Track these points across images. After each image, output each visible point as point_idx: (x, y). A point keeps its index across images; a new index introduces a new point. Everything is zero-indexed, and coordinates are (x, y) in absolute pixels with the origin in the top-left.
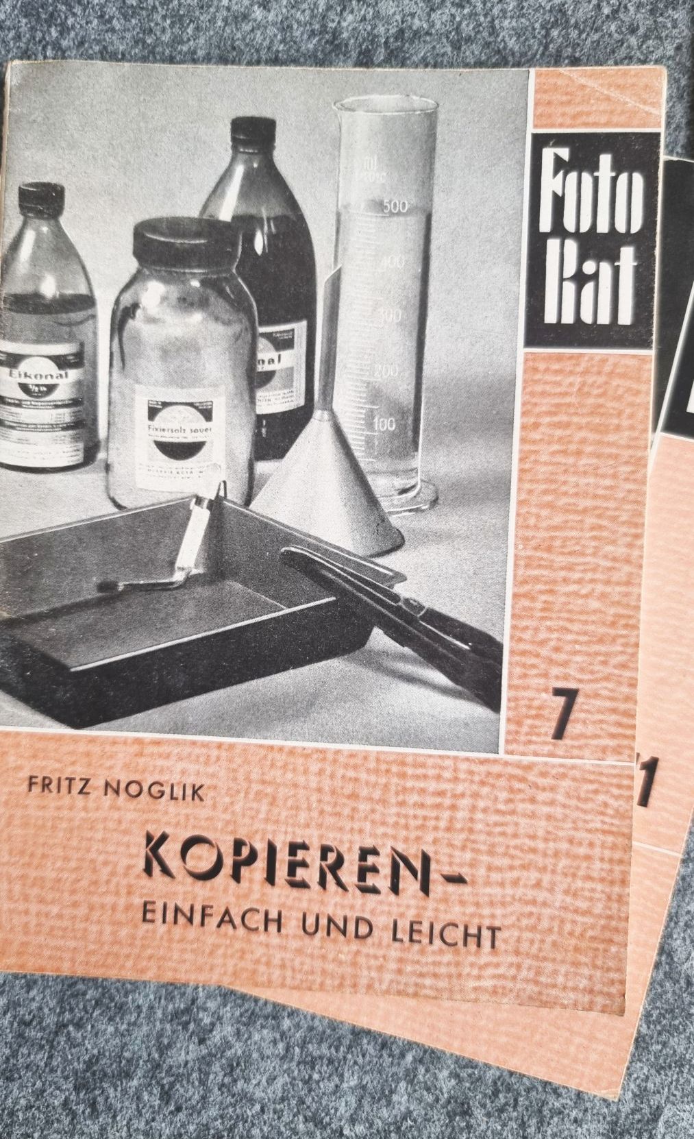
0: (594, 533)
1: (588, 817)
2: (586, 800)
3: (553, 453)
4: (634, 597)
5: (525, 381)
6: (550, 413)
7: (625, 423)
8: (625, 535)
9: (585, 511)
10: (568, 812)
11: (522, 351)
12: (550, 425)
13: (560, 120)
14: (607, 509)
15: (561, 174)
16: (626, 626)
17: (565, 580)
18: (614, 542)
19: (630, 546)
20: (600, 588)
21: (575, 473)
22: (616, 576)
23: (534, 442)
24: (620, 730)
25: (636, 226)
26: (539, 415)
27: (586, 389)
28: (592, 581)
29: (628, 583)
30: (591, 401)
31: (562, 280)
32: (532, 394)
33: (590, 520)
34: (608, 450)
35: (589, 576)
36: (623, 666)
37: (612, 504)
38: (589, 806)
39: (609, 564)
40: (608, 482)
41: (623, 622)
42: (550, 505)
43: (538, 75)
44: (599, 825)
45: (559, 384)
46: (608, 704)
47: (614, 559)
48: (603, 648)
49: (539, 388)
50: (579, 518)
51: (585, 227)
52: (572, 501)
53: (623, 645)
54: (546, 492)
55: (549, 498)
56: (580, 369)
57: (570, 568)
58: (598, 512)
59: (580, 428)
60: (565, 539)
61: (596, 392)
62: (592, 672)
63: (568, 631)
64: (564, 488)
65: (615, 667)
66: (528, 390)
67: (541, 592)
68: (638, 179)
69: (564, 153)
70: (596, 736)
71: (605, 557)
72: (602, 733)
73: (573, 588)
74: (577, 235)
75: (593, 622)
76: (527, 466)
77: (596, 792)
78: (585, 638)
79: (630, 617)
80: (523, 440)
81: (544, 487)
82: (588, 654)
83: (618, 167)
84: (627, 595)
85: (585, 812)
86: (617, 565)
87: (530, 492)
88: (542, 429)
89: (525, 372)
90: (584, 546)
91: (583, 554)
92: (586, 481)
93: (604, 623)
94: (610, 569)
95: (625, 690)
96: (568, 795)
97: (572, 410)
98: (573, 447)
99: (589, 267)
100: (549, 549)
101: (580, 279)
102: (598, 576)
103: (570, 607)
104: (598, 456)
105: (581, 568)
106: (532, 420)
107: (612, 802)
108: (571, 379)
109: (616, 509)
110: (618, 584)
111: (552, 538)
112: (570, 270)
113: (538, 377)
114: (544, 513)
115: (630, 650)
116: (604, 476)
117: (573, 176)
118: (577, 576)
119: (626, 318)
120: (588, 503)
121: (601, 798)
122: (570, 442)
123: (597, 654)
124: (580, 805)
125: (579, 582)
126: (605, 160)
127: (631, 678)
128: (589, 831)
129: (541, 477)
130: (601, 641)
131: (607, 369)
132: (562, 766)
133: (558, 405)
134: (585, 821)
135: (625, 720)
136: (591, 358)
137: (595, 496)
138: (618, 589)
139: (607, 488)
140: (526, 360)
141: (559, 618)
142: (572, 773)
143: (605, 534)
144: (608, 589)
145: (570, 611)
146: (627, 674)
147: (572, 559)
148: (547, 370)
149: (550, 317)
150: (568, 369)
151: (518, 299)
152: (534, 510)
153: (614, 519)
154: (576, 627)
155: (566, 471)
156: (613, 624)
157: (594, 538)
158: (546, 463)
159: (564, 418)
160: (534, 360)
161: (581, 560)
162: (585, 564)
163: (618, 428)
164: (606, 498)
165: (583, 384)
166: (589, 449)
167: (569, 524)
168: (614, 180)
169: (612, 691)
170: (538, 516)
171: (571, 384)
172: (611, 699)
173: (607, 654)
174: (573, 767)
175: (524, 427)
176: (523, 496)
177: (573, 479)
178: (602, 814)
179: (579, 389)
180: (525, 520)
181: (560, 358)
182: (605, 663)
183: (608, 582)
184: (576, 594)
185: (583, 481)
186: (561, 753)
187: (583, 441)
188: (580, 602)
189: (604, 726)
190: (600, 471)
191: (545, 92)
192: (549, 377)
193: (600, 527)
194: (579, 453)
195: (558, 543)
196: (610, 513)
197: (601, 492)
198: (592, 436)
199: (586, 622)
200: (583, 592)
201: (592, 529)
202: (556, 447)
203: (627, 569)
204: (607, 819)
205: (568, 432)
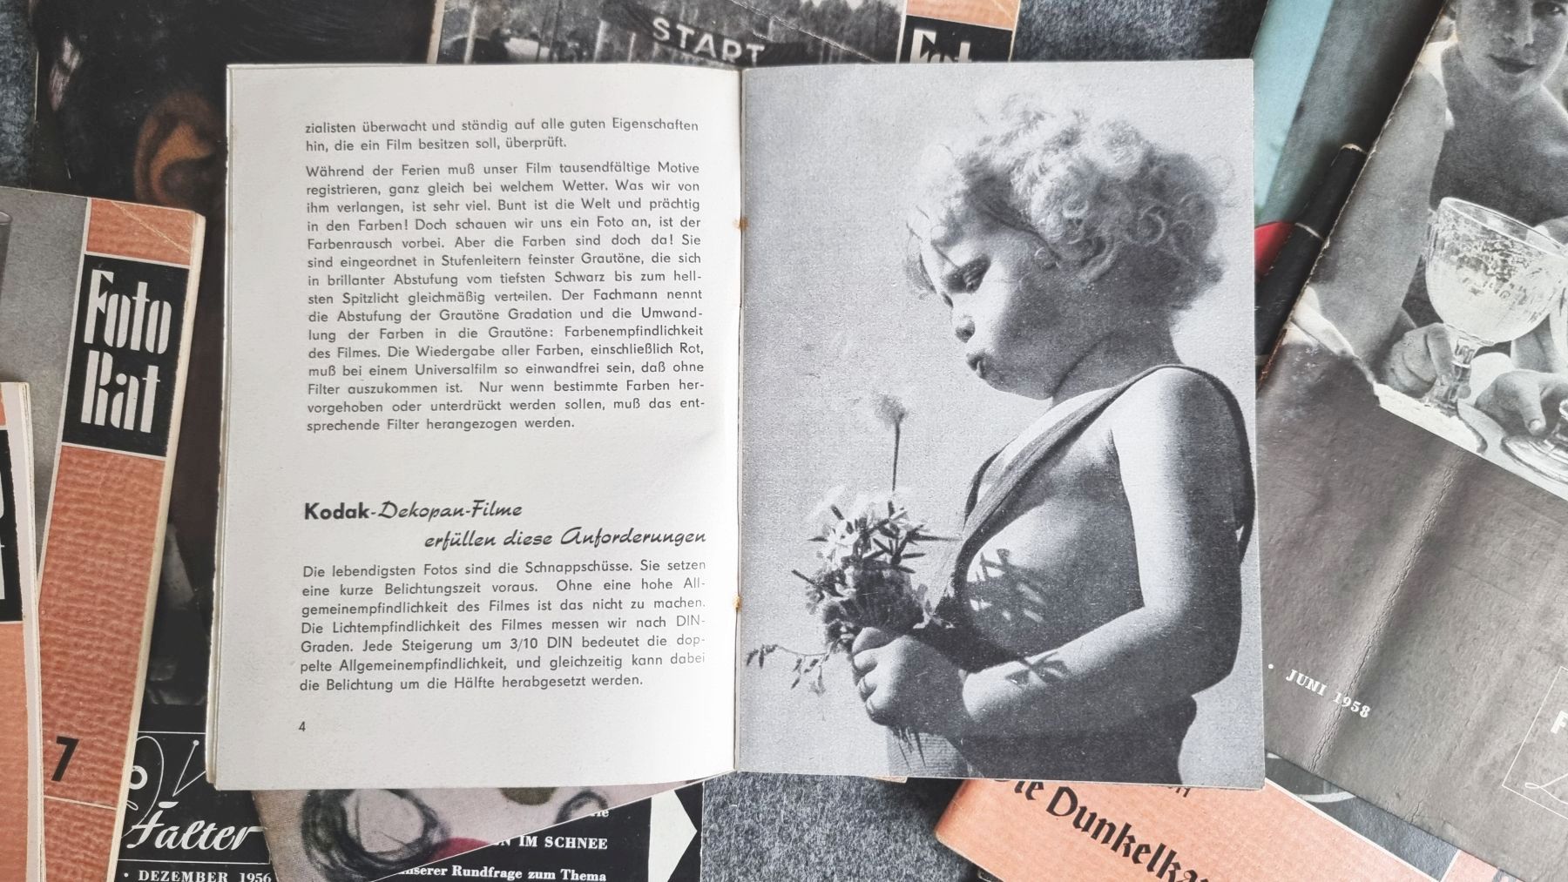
0: (103, 608)
1: (75, 850)
2: (74, 835)
3: (77, 535)
4: (131, 666)
5: (60, 470)
6: (78, 501)
7: (138, 517)
8: (129, 612)
9: (98, 588)
10: (59, 843)
11: (60, 444)
12: (77, 511)
13: (109, 247)
14: (117, 588)
15: (105, 295)
16: (122, 690)
17: (76, 645)
18: (118, 617)
19: (131, 622)
20: (104, 655)
21: (93, 555)
22: (118, 646)
23: (63, 524)
24: (108, 779)
25: (162, 349)
26: (68, 501)
27: (109, 484)
28: (98, 648)
29: (127, 653)
30: (112, 494)
31: (98, 386)
32: (65, 482)
33: (101, 597)
34: (121, 538)
35: (96, 643)
36: (116, 724)
37: (120, 585)
38: (76, 840)
39: (113, 635)
40: (119, 566)
41: (120, 686)
42: (70, 580)
43: (94, 204)
44: (82, 857)
45: (87, 476)
46: (101, 755)
47: (118, 632)
48: (101, 707)
49: (70, 478)
50: (92, 594)
51: (121, 343)
52: (88, 578)
53: (119, 706)
54: (67, 568)
55: (70, 573)
56: (105, 466)
57: (81, 635)
58: (108, 590)
59: (101, 516)
60: (80, 610)
61: (116, 487)
62: (91, 726)
63: (75, 689)
64: (83, 566)
65: (110, 724)
66: (62, 478)
67: (57, 653)
68: (167, 307)
69: (110, 276)
70: (87, 781)
71: (111, 629)
72: (91, 778)
73: (83, 652)
74: (113, 350)
75: (97, 684)
76: (55, 544)
77: (82, 828)
78: (87, 697)
79: (127, 683)
80: (53, 521)
81: (66, 563)
82: (89, 710)
83: (151, 295)
84: (126, 663)
85: (72, 844)
86: (120, 637)
87: (55, 566)
88: (69, 514)
89: (61, 462)
90: (94, 618)
91: (93, 625)
92: (102, 562)
93: (105, 686)
94: (114, 640)
95: (116, 744)
96: (59, 829)
97: (96, 501)
98: (94, 532)
99: (121, 379)
100: (66, 617)
101: (113, 388)
102: (104, 644)
103: (79, 669)
104: (114, 542)
105: (90, 636)
106: (63, 505)
107: (95, 839)
108: (99, 473)
109: (124, 589)
110: (119, 653)
111: (69, 608)
112: (105, 380)
113: (71, 468)
114: (65, 586)
115: (123, 711)
116: (116, 560)
117: (115, 297)
118: (87, 642)
119: (146, 426)
120: (102, 581)
121: (86, 834)
122: (92, 527)
123: (97, 711)
124: (70, 839)
125: (88, 647)
126: (142, 287)
127: (122, 735)
128: (74, 861)
129: (65, 554)
130: (101, 700)
131: (127, 468)
132: (57, 803)
133: (84, 495)
134: (72, 853)
135: (113, 771)
136: (116, 456)
137: (108, 577)
138: (119, 657)
139: (117, 570)
140: (63, 452)
141: (68, 678)
142: (66, 810)
143: (113, 610)
144: (111, 657)
145: (78, 673)
146: (119, 731)
147: (83, 628)
148: (79, 463)
149: (86, 418)
150: (96, 464)
151: (61, 399)
152: (56, 582)
153: (121, 597)
154: (81, 687)
155: (86, 552)
156: (112, 687)
157: (104, 612)
158: (70, 543)
159: (89, 507)
160: (69, 453)
161: (91, 629)
162: (93, 633)
163: (131, 521)
164: (115, 578)
165: (107, 479)
166: (106, 535)
167: (84, 598)
168: (148, 306)
169: (105, 744)
170: (59, 588)
171: (97, 478)
172: (104, 751)
173: (104, 712)
174: (67, 805)
175: (55, 510)
176: (48, 570)
177: (90, 559)
178: (86, 848)
179: (104, 483)
180: (49, 589)
181: (90, 454)
182: (101, 720)
183: (111, 651)
184: (84, 658)
185: (99, 562)
186: (58, 792)
187: (102, 528)
188: (87, 665)
189: (96, 774)
190: (114, 556)
191: (99, 220)
192: (80, 470)
193: (109, 604)
194: (98, 538)
195: (73, 613)
196: (118, 592)
197: (112, 573)
198: (109, 524)
199: (90, 683)
200: (91, 657)
201: (103, 604)
202: (79, 531)
203: (127, 641)
204: (89, 853)
205: (91, 519)
